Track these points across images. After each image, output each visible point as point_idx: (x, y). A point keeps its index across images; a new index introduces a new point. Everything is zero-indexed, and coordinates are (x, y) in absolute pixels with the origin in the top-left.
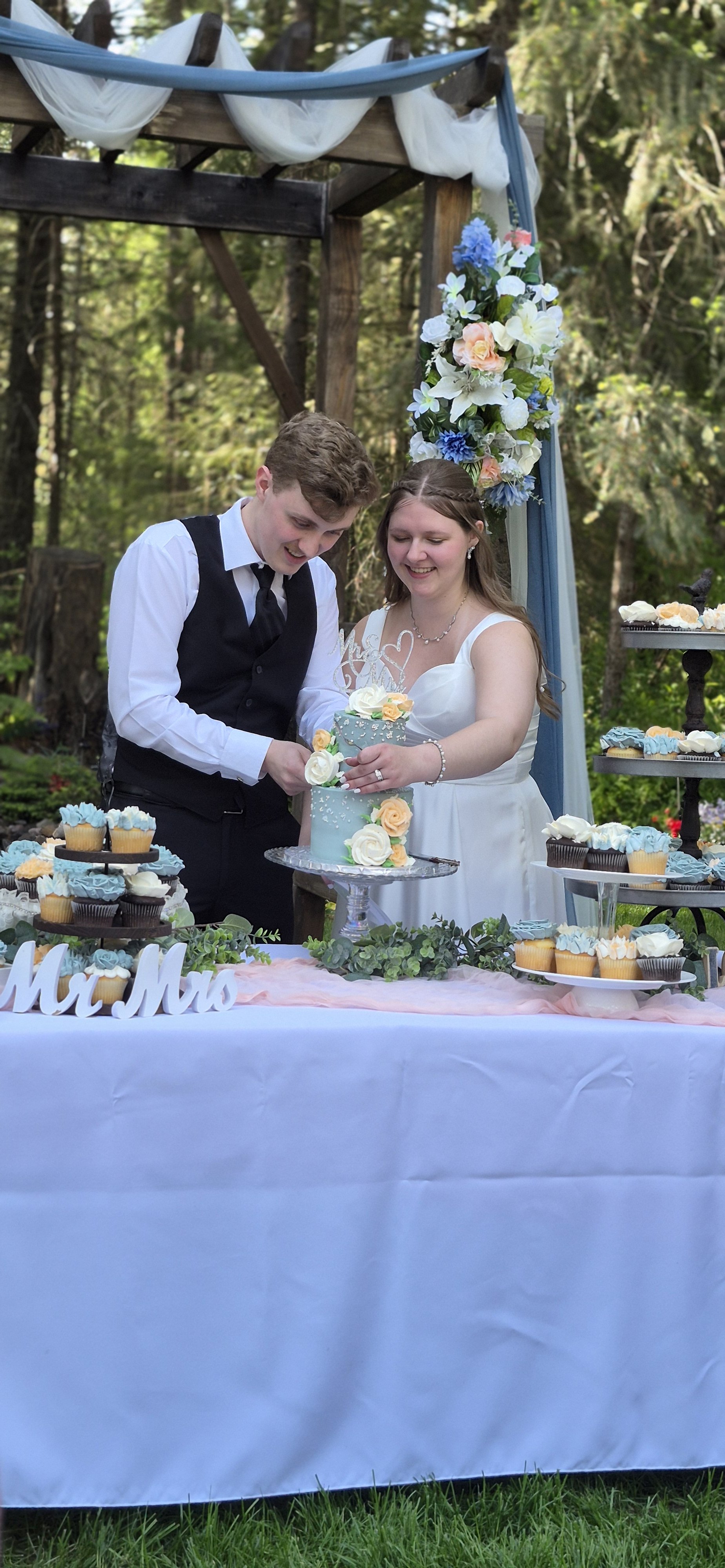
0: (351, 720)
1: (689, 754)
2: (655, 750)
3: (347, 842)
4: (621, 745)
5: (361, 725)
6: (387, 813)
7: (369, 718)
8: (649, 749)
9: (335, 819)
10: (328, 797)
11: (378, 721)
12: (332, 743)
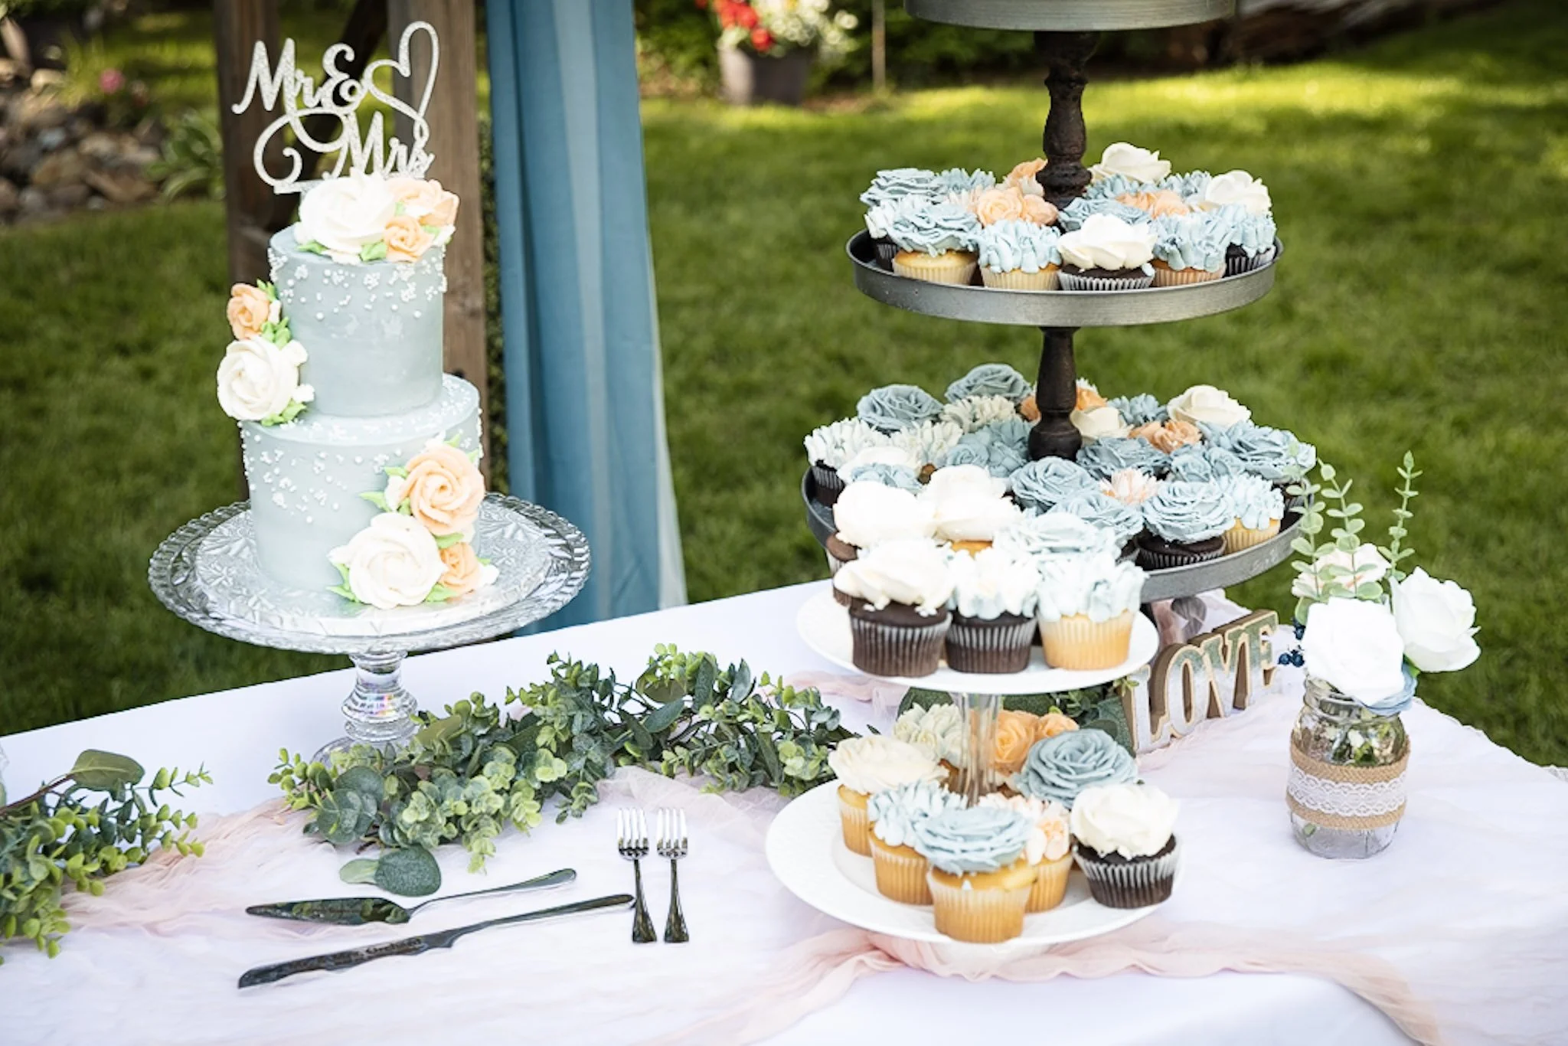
0: (311, 267)
1: (1089, 273)
2: (1010, 263)
3: (337, 557)
4: (931, 250)
5: (337, 279)
6: (425, 486)
7: (355, 261)
8: (995, 260)
9: (303, 503)
10: (280, 453)
11: (376, 265)
12: (274, 318)
